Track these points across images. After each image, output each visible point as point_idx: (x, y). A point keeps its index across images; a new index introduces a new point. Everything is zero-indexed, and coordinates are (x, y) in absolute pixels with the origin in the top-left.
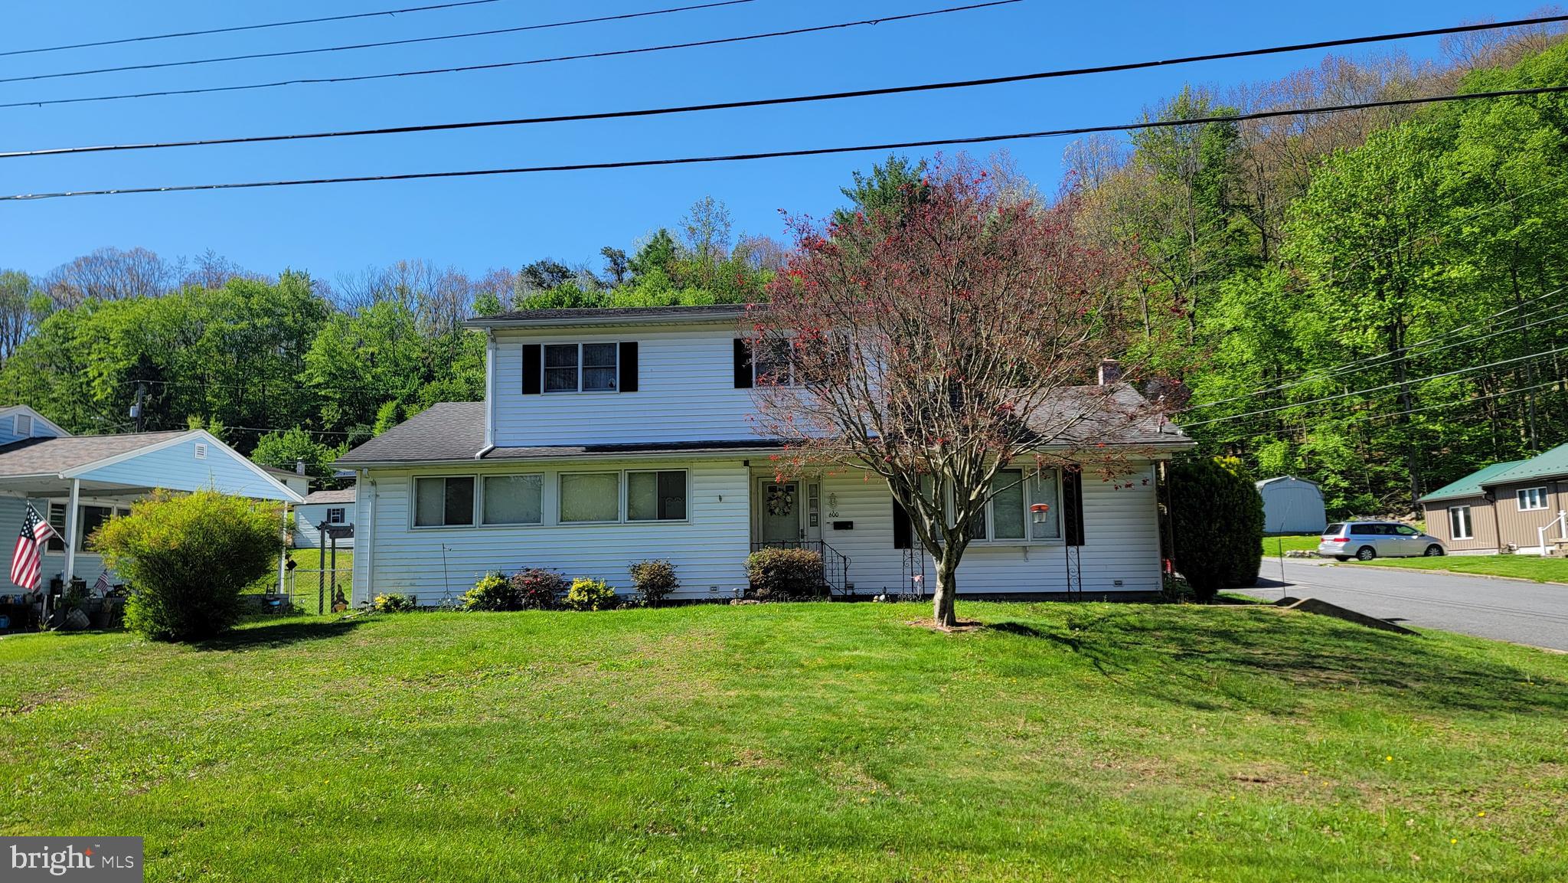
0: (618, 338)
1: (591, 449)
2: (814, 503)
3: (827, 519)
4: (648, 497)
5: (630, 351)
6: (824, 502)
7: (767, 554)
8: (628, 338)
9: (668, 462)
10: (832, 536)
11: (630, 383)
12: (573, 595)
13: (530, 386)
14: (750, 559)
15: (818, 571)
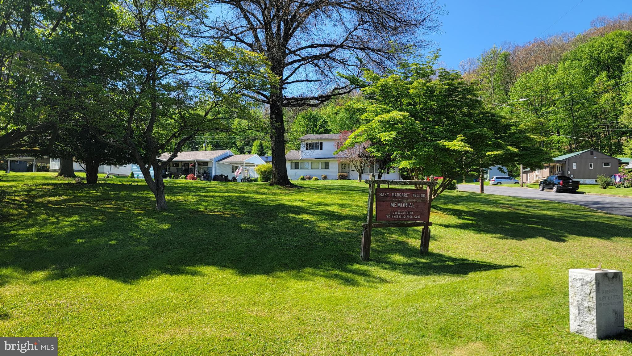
0: (320, 142)
1: (316, 158)
2: (349, 167)
3: (351, 170)
4: (324, 166)
5: (321, 144)
6: (350, 167)
7: (340, 174)
8: (321, 142)
9: (327, 160)
10: (351, 172)
11: (321, 149)
12: (313, 179)
13: (307, 149)
14: (338, 174)
15: (347, 176)
